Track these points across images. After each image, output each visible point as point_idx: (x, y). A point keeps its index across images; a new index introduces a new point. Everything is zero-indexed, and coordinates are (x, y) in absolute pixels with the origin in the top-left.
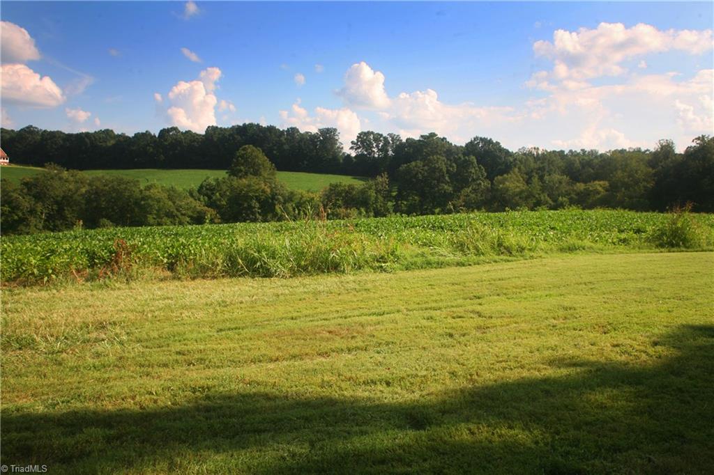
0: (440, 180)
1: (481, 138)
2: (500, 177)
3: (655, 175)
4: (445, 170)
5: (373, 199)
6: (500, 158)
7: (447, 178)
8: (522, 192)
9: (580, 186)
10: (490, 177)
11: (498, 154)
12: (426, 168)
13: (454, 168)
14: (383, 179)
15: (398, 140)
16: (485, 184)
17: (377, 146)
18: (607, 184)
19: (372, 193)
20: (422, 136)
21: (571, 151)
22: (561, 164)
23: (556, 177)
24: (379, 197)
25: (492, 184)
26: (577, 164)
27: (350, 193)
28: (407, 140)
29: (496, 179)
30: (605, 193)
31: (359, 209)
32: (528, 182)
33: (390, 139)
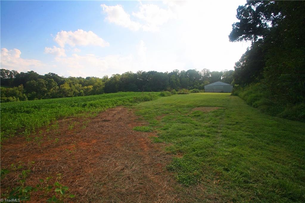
0: (43, 86)
1: (51, 73)
2: (62, 85)
3: (104, 84)
4: (44, 83)
5: (18, 93)
6: (59, 79)
7: (45, 86)
8: (69, 89)
9: (86, 87)
10: (59, 85)
11: (58, 78)
12: (37, 83)
13: (47, 83)
14: (21, 87)
15: (17, 73)
16: (57, 87)
17: (7, 75)
18: (92, 86)
19: (18, 91)
20: (28, 72)
21: (77, 77)
22: (78, 81)
23: (78, 85)
24: (20, 92)
25: (59, 87)
26: (83, 81)
27: (8, 92)
28: (21, 73)
29: (61, 85)
30: (93, 89)
31: (13, 97)
32: (70, 86)
33: (13, 72)
